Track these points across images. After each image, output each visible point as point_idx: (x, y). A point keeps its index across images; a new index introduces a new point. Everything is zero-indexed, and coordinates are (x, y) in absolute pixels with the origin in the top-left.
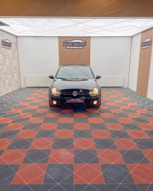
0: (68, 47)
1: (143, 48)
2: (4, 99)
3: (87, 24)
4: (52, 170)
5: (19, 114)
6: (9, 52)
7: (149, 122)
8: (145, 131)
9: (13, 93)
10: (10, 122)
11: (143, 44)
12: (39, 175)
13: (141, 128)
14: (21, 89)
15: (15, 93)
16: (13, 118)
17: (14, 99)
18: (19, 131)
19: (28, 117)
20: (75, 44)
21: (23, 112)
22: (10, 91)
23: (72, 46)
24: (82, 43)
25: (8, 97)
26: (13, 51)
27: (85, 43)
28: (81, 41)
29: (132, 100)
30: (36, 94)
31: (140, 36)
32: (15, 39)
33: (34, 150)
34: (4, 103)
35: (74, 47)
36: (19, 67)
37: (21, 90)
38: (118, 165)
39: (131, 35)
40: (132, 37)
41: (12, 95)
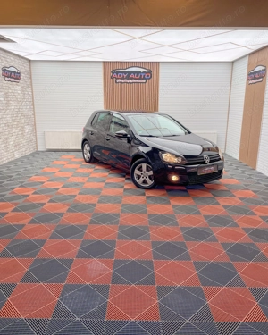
0: (120, 80)
1: (251, 82)
2: (5, 170)
3: (149, 38)
4: (70, 295)
5: (27, 196)
6: (16, 88)
7: (255, 214)
8: (244, 229)
9: (21, 160)
10: (9, 210)
11: (252, 76)
12: (46, 303)
13: (238, 223)
14: (38, 153)
15: (26, 160)
16: (16, 204)
17: (22, 171)
18: (23, 226)
19: (43, 202)
20: (132, 75)
21: (34, 193)
22: (17, 157)
23: (127, 78)
24: (144, 72)
25: (12, 166)
26: (22, 87)
27: (150, 72)
28: (142, 70)
29: (229, 173)
30: (63, 163)
31: (246, 61)
32: (27, 65)
33: (44, 260)
34: (5, 178)
35: (131, 81)
36: (34, 114)
37: (36, 155)
38: (188, 288)
39: (231, 60)
40: (233, 62)
41: (19, 163)
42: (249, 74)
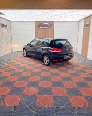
0: (41, 28)
1: (85, 28)
2: (2, 58)
3: (50, 13)
4: (24, 99)
5: (9, 67)
6: (5, 30)
7: (86, 72)
8: (83, 77)
9: (7, 55)
12: (16, 101)
13: (81, 75)
14: (13, 53)
15: (9, 55)
16: (6, 69)
17: (8, 58)
18: (8, 76)
19: (15, 69)
20: (45, 26)
21: (12, 66)
22: (6, 54)
23: (43, 27)
25: (4, 57)
26: (7, 30)
27: (51, 25)
28: (48, 24)
29: (78, 59)
31: (83, 20)
32: (9, 22)
33: (15, 87)
34: (2, 61)
35: (44, 28)
36: (11, 39)
38: (63, 96)
40: (79, 21)
41: (6, 56)
42: (85, 25)
